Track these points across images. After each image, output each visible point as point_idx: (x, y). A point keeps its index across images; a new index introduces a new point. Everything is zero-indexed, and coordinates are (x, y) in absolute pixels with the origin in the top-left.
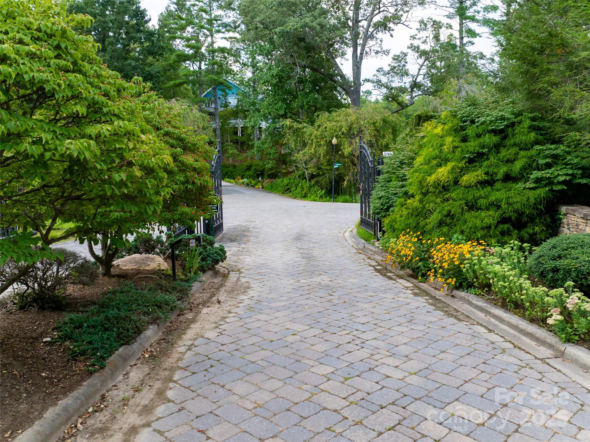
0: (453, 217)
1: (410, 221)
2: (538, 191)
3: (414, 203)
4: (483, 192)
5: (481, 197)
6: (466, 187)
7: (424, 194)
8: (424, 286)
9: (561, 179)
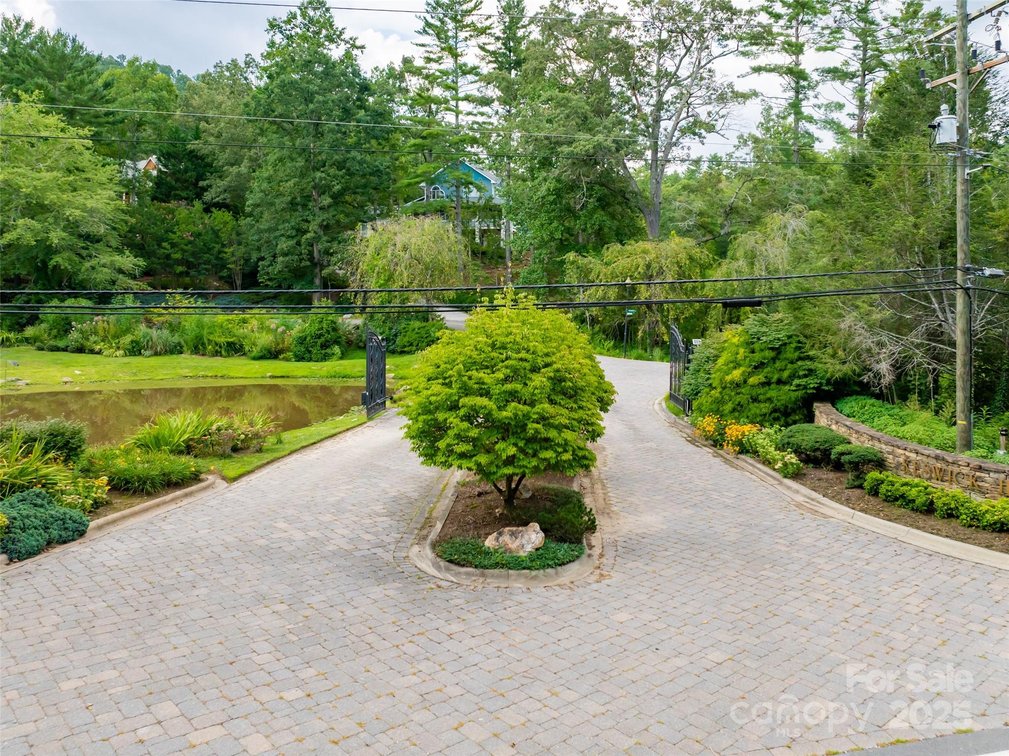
0: (742, 406)
1: (713, 407)
2: (797, 393)
3: (715, 393)
4: (762, 391)
5: (760, 394)
6: (752, 386)
7: (724, 388)
8: (721, 452)
9: (812, 386)
